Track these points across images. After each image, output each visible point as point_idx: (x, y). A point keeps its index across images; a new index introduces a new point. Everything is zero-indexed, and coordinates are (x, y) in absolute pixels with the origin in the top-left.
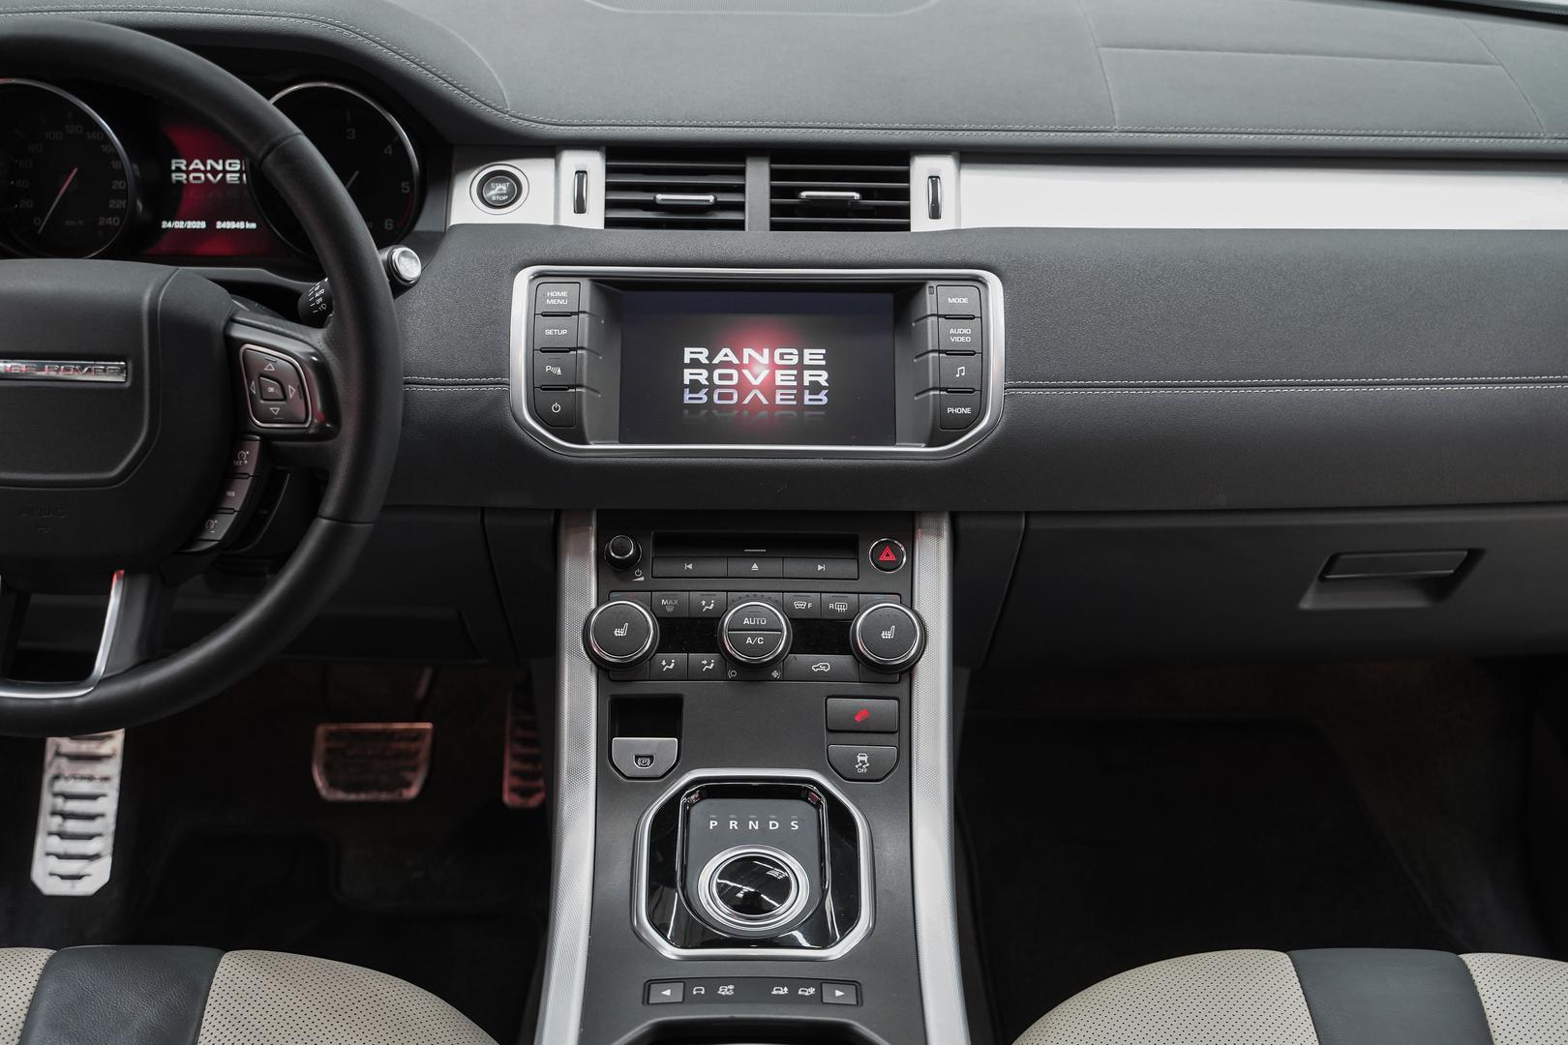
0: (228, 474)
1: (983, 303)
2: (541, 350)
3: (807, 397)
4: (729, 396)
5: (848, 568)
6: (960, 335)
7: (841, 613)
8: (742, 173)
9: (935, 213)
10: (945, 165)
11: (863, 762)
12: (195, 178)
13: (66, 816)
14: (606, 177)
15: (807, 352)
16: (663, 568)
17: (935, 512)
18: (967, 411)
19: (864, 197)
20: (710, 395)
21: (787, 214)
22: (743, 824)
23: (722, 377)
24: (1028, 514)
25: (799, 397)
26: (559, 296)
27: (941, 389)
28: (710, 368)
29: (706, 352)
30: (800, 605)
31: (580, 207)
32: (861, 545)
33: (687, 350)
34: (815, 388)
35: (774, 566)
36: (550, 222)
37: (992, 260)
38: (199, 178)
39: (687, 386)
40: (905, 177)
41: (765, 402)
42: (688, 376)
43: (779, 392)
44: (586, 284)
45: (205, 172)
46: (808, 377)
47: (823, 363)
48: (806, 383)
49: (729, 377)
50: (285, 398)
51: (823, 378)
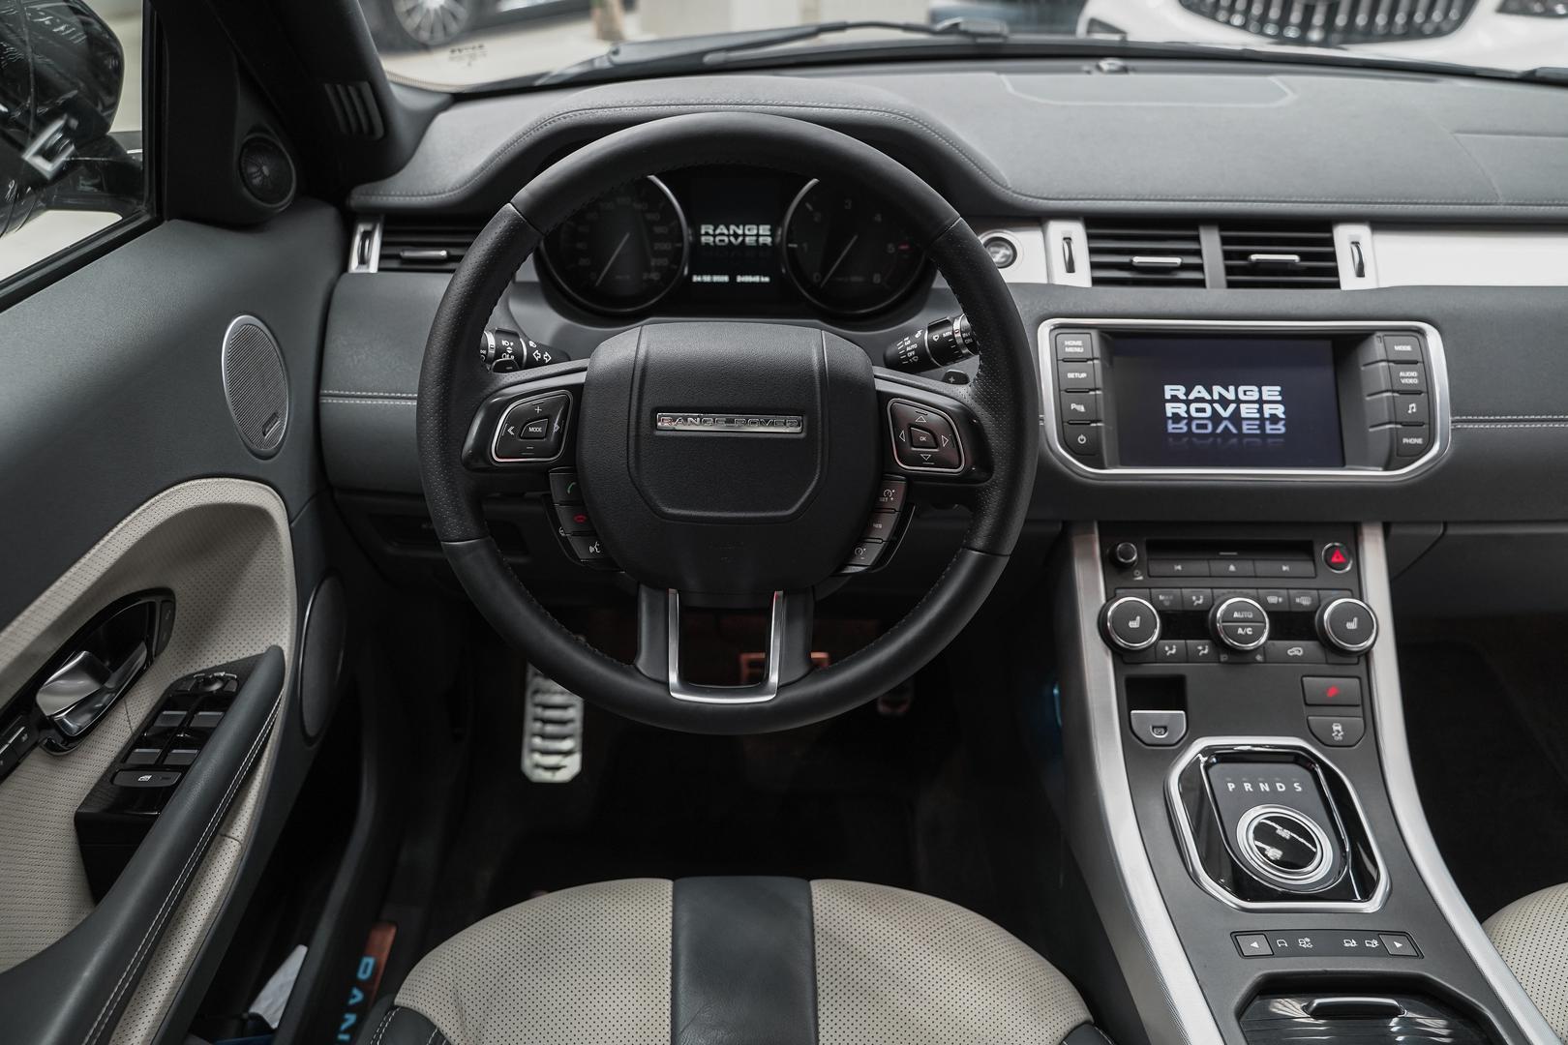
0: (875, 510)
1: (1423, 349)
2: (1065, 391)
3: (1268, 427)
4: (1204, 426)
5: (1306, 567)
6: (1409, 377)
7: (1306, 606)
8: (1197, 239)
9: (1360, 273)
10: (1362, 232)
11: (1338, 731)
12: (720, 241)
13: (546, 721)
14: (1088, 243)
15: (1265, 389)
16: (1157, 568)
17: (1371, 521)
18: (1419, 441)
19: (1302, 260)
20: (1189, 425)
21: (1242, 274)
22: (1255, 786)
23: (1198, 410)
24: (1446, 524)
25: (1262, 427)
26: (1074, 345)
27: (1396, 423)
28: (1188, 403)
29: (1182, 389)
30: (1272, 600)
31: (1070, 267)
32: (1316, 548)
33: (1167, 388)
34: (1274, 419)
35: (1247, 566)
36: (1044, 281)
37: (1428, 313)
38: (723, 241)
39: (1169, 418)
40: (1330, 242)
41: (1234, 431)
42: (1170, 409)
43: (1244, 423)
44: (1094, 333)
45: (729, 236)
46: (1268, 410)
47: (1279, 398)
48: (1267, 415)
49: (1203, 410)
50: (937, 445)
51: (1280, 410)
